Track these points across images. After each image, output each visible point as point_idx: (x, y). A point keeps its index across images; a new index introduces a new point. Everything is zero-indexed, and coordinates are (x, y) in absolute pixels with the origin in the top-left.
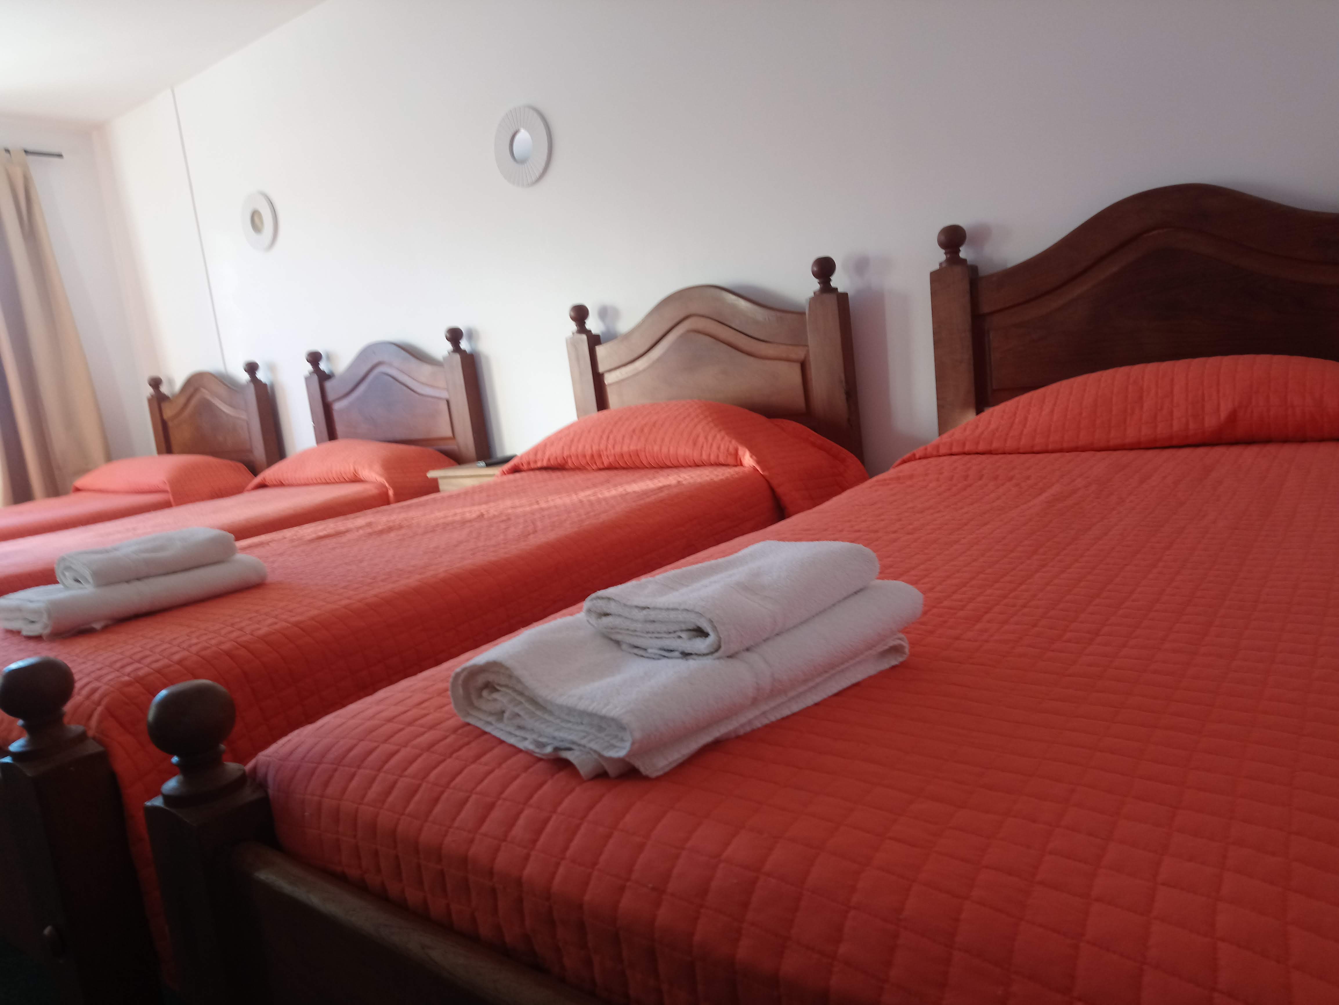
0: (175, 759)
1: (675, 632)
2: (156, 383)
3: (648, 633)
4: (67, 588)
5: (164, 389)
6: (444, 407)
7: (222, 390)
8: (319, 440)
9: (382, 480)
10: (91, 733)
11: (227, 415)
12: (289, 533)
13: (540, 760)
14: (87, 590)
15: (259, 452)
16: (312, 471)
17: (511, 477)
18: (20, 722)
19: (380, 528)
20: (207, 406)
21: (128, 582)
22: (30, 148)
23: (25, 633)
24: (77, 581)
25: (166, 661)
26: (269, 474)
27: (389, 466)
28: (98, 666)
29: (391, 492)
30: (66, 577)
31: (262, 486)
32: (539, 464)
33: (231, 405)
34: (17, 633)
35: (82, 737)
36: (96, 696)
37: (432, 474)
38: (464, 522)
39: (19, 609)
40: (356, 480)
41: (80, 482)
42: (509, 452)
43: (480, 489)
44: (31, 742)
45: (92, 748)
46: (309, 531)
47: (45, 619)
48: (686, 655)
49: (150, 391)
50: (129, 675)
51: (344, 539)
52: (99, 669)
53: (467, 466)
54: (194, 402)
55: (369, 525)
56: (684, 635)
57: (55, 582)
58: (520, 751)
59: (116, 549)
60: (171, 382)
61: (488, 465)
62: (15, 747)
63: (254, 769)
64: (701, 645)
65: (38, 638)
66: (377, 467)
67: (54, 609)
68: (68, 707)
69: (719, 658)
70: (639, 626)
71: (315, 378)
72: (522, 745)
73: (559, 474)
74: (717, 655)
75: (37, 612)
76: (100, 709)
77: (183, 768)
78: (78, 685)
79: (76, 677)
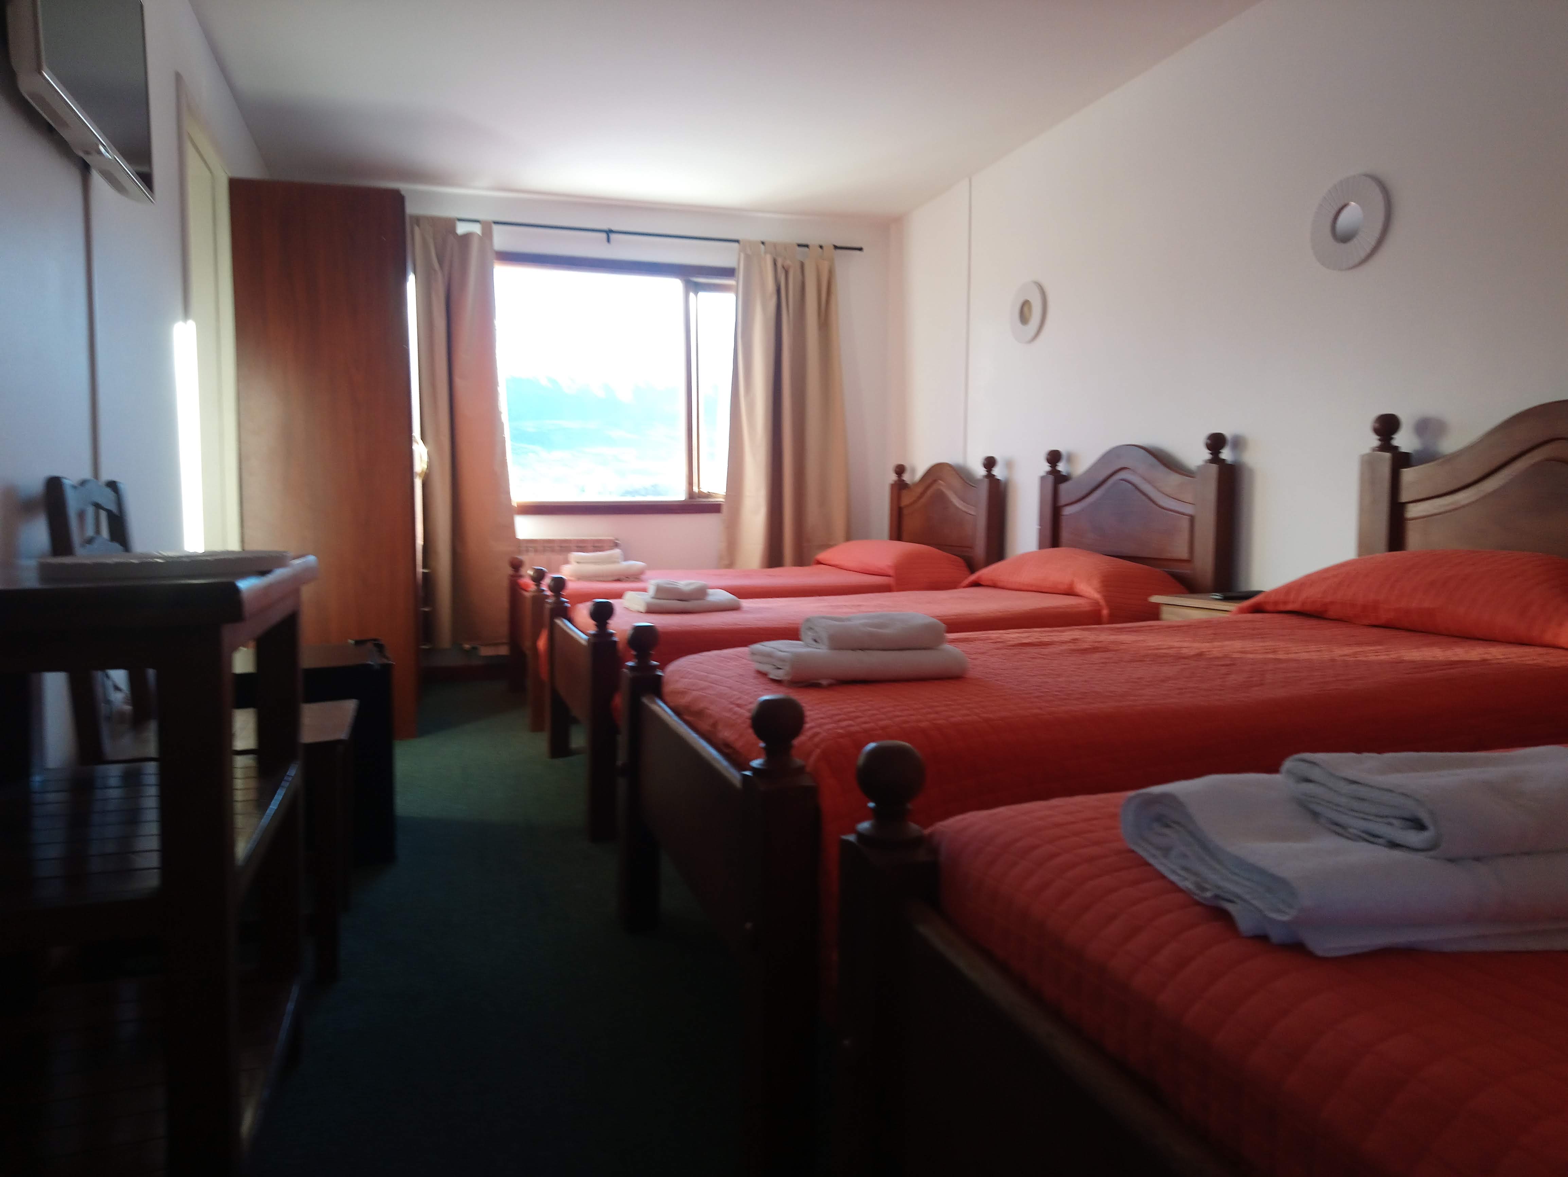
0: (871, 805)
1: (1387, 817)
2: (900, 470)
3: (1353, 810)
4: (807, 646)
5: (906, 477)
6: (1185, 523)
7: (956, 482)
8: (1041, 546)
9: (1097, 596)
10: (808, 769)
11: (957, 508)
12: (994, 634)
13: (1198, 903)
14: (821, 651)
15: (980, 548)
16: (1027, 576)
17: (1250, 616)
18: (762, 745)
19: (1086, 646)
20: (941, 497)
21: (853, 650)
22: (838, 244)
23: (771, 676)
24: (815, 641)
25: (872, 725)
26: (986, 573)
27: (1109, 583)
28: (822, 716)
29: (1105, 612)
30: (807, 636)
31: (976, 584)
32: (1290, 607)
33: (964, 500)
34: (763, 674)
35: (801, 770)
36: (817, 740)
37: (1155, 599)
38: (1179, 658)
39: (769, 655)
40: (1070, 592)
41: (822, 556)
42: (1256, 586)
43: (1207, 624)
44: (767, 762)
45: (807, 782)
46: (1013, 635)
47: (787, 668)
48: (1394, 845)
49: (893, 477)
50: (842, 728)
51: (1045, 651)
52: (822, 718)
53: (1199, 596)
54: (929, 493)
55: (1075, 640)
56: (1396, 822)
57: (798, 639)
58: (1179, 890)
59: (849, 620)
60: (913, 471)
61: (1226, 599)
62: (756, 763)
63: (931, 836)
64: (1414, 838)
65: (778, 682)
66: (1096, 583)
67: (797, 661)
68: (796, 742)
69: (1435, 858)
70: (1343, 801)
71: (1051, 478)
72: (1183, 884)
73: (1313, 622)
74: (1432, 853)
75: (782, 660)
76: (818, 751)
77: (876, 814)
78: (807, 726)
79: (808, 719)
